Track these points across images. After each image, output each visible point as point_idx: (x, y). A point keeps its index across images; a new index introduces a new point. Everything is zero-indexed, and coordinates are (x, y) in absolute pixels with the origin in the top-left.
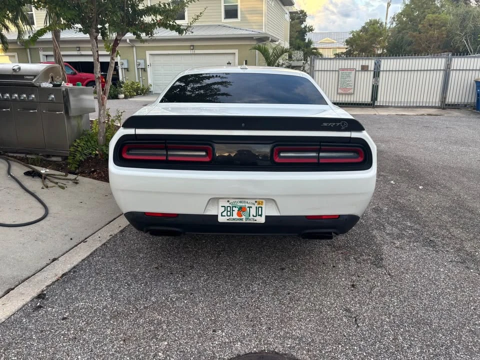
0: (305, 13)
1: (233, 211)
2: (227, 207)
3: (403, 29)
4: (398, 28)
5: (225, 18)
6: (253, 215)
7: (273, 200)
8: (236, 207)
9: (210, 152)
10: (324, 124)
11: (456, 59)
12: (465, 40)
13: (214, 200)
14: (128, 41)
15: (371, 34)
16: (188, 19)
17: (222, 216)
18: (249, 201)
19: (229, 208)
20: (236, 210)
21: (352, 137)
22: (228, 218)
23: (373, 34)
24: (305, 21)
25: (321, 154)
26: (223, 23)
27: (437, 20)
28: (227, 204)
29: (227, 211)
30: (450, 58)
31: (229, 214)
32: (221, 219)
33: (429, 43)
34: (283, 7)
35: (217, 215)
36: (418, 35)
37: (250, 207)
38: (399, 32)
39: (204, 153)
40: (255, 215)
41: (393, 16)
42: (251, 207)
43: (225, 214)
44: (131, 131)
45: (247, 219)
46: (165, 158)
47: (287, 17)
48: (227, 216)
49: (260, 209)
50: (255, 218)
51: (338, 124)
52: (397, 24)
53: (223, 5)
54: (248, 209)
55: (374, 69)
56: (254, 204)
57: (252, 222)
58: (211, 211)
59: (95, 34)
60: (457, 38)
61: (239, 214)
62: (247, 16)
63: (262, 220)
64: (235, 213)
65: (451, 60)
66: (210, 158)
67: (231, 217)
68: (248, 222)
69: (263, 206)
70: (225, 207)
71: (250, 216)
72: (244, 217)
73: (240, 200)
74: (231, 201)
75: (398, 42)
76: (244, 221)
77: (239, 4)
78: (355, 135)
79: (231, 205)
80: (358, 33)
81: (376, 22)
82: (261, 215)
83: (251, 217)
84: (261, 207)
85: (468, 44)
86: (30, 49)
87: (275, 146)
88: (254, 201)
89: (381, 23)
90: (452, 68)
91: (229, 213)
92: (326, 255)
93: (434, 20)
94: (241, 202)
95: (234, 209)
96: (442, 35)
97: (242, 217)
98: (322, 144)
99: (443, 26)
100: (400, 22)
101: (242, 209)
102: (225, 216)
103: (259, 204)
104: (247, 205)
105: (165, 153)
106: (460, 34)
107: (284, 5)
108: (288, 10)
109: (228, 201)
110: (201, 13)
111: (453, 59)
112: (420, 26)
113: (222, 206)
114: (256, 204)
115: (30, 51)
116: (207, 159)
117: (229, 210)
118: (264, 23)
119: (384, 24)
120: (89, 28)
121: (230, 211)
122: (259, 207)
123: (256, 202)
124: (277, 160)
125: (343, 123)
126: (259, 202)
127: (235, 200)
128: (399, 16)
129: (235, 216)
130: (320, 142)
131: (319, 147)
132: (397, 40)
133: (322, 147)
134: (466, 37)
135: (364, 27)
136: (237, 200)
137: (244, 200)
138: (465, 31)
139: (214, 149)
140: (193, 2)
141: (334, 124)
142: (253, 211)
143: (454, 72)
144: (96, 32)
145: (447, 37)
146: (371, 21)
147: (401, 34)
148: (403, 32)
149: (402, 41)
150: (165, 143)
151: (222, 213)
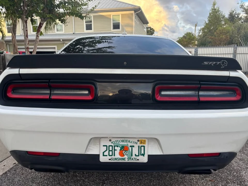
0: (154, 30)
1: (115, 150)
2: (109, 146)
3: (206, 35)
4: (203, 35)
5: (113, 29)
6: (135, 155)
7: (157, 139)
8: (118, 146)
9: (92, 91)
10: (205, 62)
11: (239, 48)
12: (240, 39)
13: (96, 140)
14: (61, 40)
15: (188, 39)
16: (94, 30)
17: (104, 155)
18: (131, 140)
19: (111, 147)
20: (118, 149)
21: (231, 76)
22: (110, 157)
23: (189, 39)
24: (154, 33)
25: (201, 93)
26: (112, 31)
27: (224, 30)
28: (109, 144)
29: (109, 151)
30: (236, 47)
31: (111, 154)
32: (103, 159)
33: (220, 42)
34: (143, 25)
35: (99, 155)
36: (214, 38)
37: (132, 146)
38: (204, 37)
39: (87, 92)
40: (137, 154)
41: (200, 29)
42: (134, 146)
43: (106, 153)
44: (15, 71)
45: (129, 158)
46: (47, 97)
47: (145, 30)
48: (109, 155)
49: (142, 148)
50: (138, 158)
51: (219, 63)
52: (203, 33)
53: (112, 22)
54: (130, 148)
55: (195, 53)
56: (137, 143)
57: (135, 161)
58: (93, 151)
59: (26, 19)
60: (236, 38)
61: (121, 154)
62: (125, 28)
63: (144, 159)
64: (117, 153)
65: (237, 48)
66: (92, 96)
67: (113, 157)
68: (130, 161)
69: (146, 145)
70: (106, 146)
71: (132, 156)
72: (126, 157)
73: (122, 139)
74: (113, 140)
75: (204, 42)
76: (126, 161)
77: (120, 22)
78: (233, 74)
79: (112, 145)
80: (182, 38)
81: (190, 33)
82: (143, 155)
83: (134, 156)
84: (144, 147)
85: (242, 42)
86: (9, 44)
87: (156, 85)
88: (136, 140)
89: (193, 34)
90: (237, 53)
91: (111, 152)
92: (197, 182)
93: (223, 30)
94: (123, 141)
95: (116, 148)
96: (227, 37)
97: (124, 157)
98: (201, 82)
99: (227, 33)
100: (204, 32)
101: (124, 149)
102: (106, 156)
103: (141, 143)
104: (130, 144)
105: (49, 92)
106: (237, 37)
107: (144, 24)
108: (146, 26)
109: (110, 140)
110: (96, 6)
111: (238, 48)
112: (215, 33)
113: (104, 146)
114: (139, 143)
115: (9, 46)
116: (90, 98)
117: (111, 149)
118: (133, 31)
119: (194, 34)
120: (21, 15)
121: (112, 151)
122: (141, 146)
123: (138, 141)
124: (159, 98)
125: (223, 62)
126: (142, 141)
127: (117, 139)
128: (203, 29)
129: (117, 155)
130: (200, 81)
131: (199, 86)
132: (203, 41)
133: (202, 86)
134: (241, 38)
135: (184, 36)
136: (119, 139)
137: (126, 139)
138: (240, 35)
139: (96, 88)
140: (91, 1)
141: (215, 63)
142: (135, 151)
143: (239, 55)
144: (25, 18)
145: (230, 38)
146: (187, 33)
147: (205, 38)
148: (206, 37)
149: (206, 41)
150: (48, 82)
151: (103, 153)
